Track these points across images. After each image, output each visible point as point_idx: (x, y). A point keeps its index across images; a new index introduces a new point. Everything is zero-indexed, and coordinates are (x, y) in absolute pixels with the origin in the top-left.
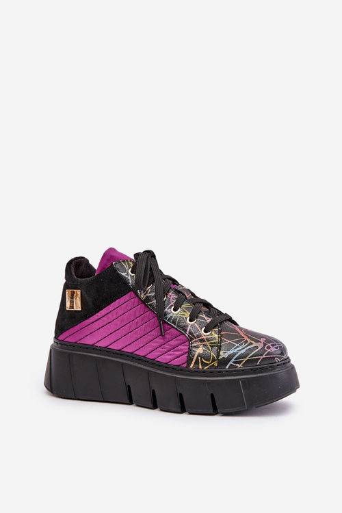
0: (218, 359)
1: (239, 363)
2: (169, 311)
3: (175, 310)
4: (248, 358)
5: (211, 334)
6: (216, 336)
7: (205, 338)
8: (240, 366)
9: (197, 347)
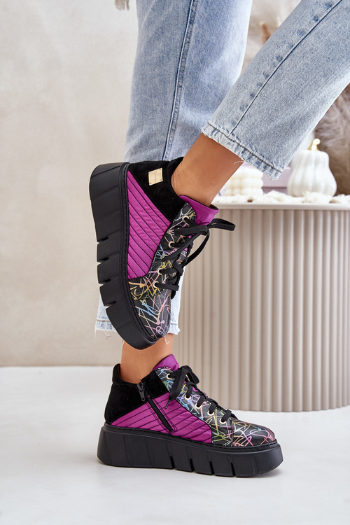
0: (139, 299)
4: (146, 318)
6: (155, 291)
7: (151, 285)
8: (139, 314)
9: (143, 282)
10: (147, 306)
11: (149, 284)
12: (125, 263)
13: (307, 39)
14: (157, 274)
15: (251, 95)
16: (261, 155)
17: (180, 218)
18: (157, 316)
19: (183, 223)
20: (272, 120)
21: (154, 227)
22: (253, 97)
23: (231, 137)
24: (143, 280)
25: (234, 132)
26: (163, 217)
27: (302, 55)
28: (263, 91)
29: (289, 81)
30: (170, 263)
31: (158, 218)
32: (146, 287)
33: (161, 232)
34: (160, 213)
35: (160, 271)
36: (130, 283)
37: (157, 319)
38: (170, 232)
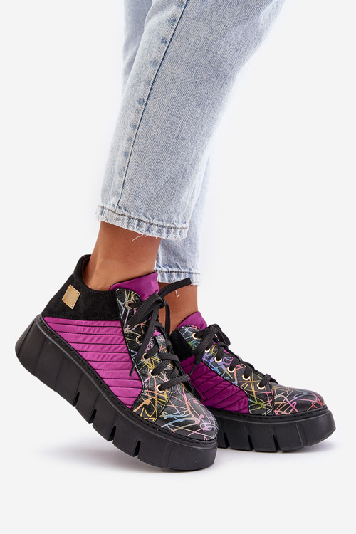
0: (158, 417)
1: (174, 428)
3: (145, 357)
4: (182, 428)
5: (163, 394)
6: (166, 397)
7: (157, 393)
8: (172, 430)
9: (146, 398)
10: (171, 416)
11: (153, 395)
12: (114, 398)
13: (163, 68)
14: (152, 379)
15: (125, 155)
16: (159, 220)
17: (124, 309)
18: (190, 416)
19: (132, 311)
20: (158, 176)
21: (109, 340)
22: (128, 155)
23: (118, 211)
24: (144, 396)
25: (120, 205)
26: (108, 323)
27: (164, 89)
28: (136, 146)
29: (161, 125)
30: (156, 358)
31: (106, 329)
32: (153, 400)
33: (119, 339)
34: (102, 323)
35: (153, 374)
36: (135, 411)
37: (193, 418)
38: (127, 330)
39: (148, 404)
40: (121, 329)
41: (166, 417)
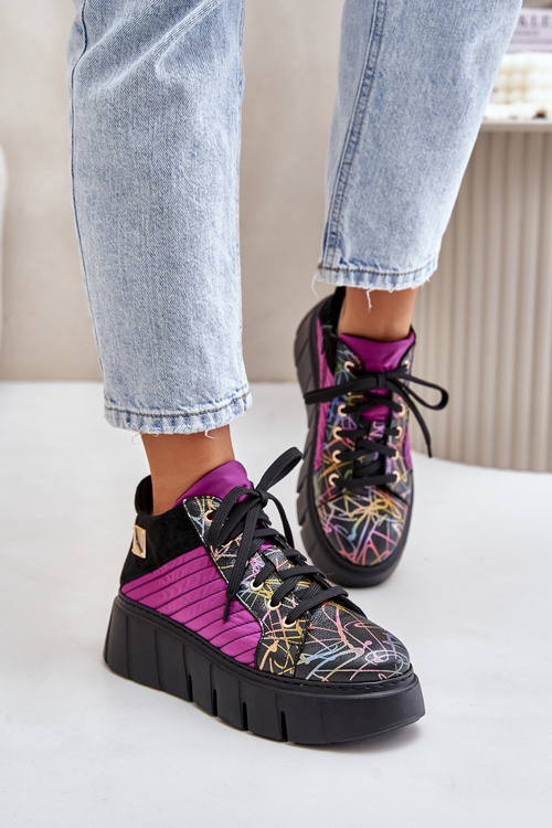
0: (295, 665)
1: (325, 674)
2: (247, 584)
3: (255, 585)
4: (336, 670)
5: (294, 627)
6: (299, 629)
7: (284, 630)
8: (324, 679)
9: (271, 642)
10: (315, 657)
11: (279, 634)
14: (273, 612)
17: (203, 526)
18: (347, 648)
24: (267, 642)
30: (272, 580)
32: (282, 643)
33: (209, 573)
34: (181, 559)
35: (272, 605)
36: (260, 668)
37: (352, 650)
38: (217, 556)
39: (275, 650)
40: (207, 557)
41: (307, 661)
